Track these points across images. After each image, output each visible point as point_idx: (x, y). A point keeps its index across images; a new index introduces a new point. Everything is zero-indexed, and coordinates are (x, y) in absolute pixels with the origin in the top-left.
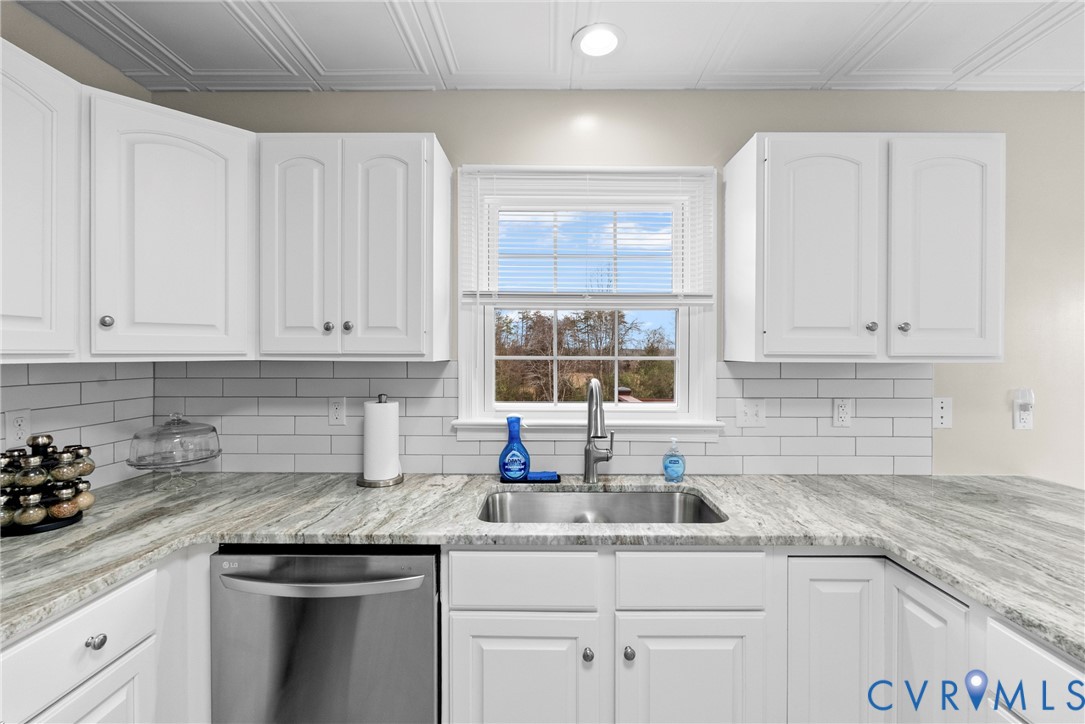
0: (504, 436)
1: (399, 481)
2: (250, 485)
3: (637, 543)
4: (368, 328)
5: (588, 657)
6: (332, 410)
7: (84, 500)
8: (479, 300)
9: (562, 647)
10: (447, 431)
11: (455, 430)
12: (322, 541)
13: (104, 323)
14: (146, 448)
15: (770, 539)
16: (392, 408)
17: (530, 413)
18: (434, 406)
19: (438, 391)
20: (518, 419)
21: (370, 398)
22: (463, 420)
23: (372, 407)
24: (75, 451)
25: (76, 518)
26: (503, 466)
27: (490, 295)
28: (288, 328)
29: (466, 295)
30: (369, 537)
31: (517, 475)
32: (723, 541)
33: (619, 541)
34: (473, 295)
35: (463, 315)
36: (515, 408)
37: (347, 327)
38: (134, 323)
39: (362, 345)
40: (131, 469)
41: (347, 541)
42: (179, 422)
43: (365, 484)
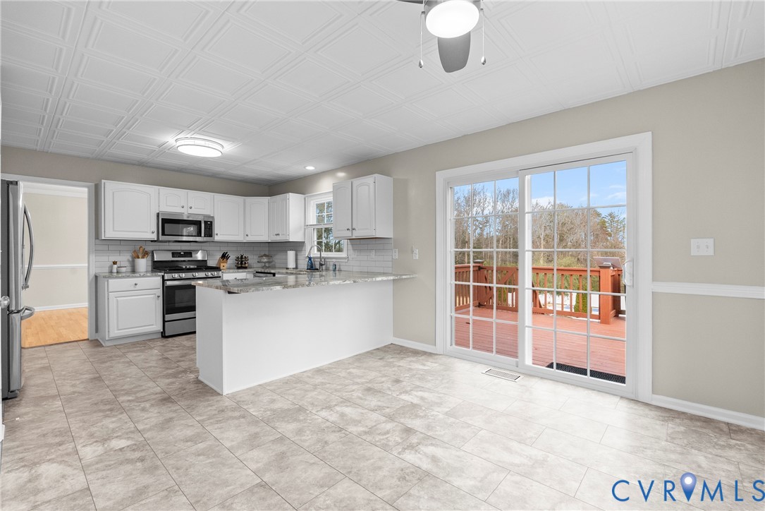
1: (295, 269)
6: (283, 253)
16: (294, 252)
23: (289, 252)
38: (251, 235)
43: (287, 269)
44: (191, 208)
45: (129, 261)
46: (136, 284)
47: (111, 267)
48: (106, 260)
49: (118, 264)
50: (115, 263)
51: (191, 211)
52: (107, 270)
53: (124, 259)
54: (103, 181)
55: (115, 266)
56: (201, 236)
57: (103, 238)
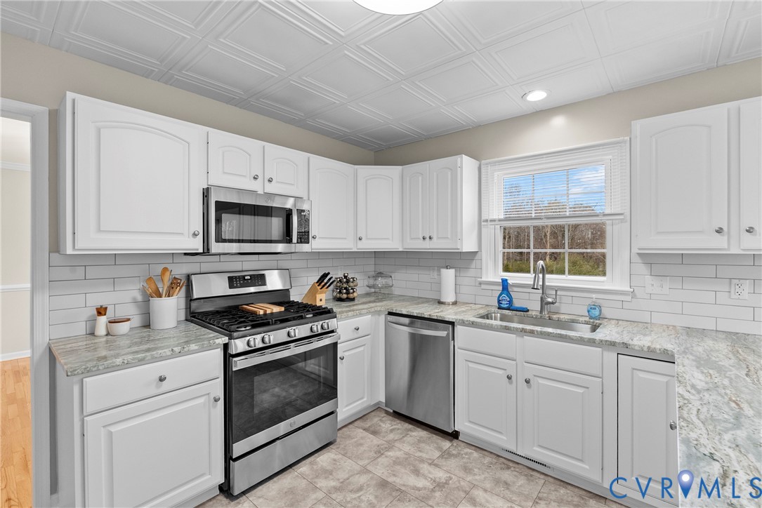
0: (501, 288)
1: (455, 303)
2: (403, 298)
3: (532, 332)
4: (438, 238)
5: (509, 378)
6: (431, 272)
7: (355, 294)
8: (489, 223)
9: (500, 372)
10: (477, 284)
11: (480, 284)
12: (415, 315)
13: (360, 239)
14: (371, 282)
15: (602, 341)
16: (452, 272)
17: (514, 278)
18: (472, 272)
19: (473, 265)
20: (507, 280)
21: (443, 268)
22: (484, 279)
23: (444, 271)
24: (353, 278)
25: (353, 299)
26: (499, 302)
27: (494, 221)
28: (412, 239)
29: (484, 221)
30: (430, 315)
31: (506, 306)
32: (575, 338)
33: (523, 330)
34: (487, 221)
35: (484, 230)
36: (507, 275)
37: (430, 238)
38: (367, 239)
39: (437, 245)
40: (368, 288)
41: (423, 316)
42: (380, 273)
43: (440, 303)
44: (270, 180)
45: (135, 302)
46: (162, 379)
47: (93, 321)
48: (80, 303)
49: (110, 313)
50: (101, 311)
51: (270, 188)
52: (81, 329)
53: (124, 299)
54: (70, 95)
55: (103, 320)
56: (290, 241)
57: (69, 251)
